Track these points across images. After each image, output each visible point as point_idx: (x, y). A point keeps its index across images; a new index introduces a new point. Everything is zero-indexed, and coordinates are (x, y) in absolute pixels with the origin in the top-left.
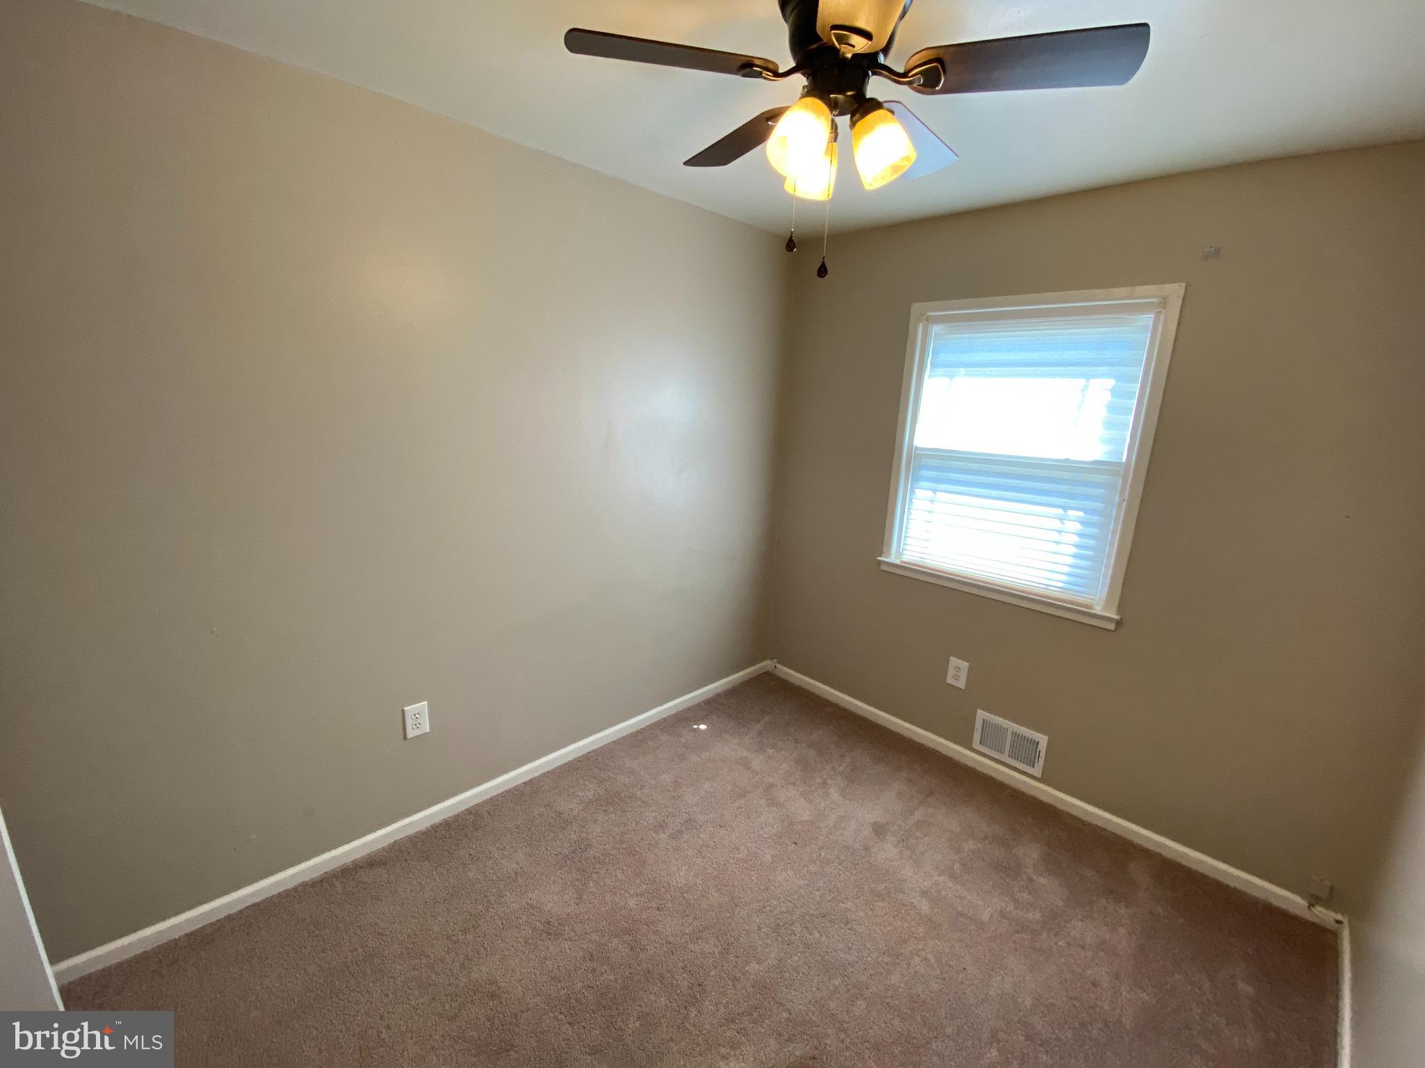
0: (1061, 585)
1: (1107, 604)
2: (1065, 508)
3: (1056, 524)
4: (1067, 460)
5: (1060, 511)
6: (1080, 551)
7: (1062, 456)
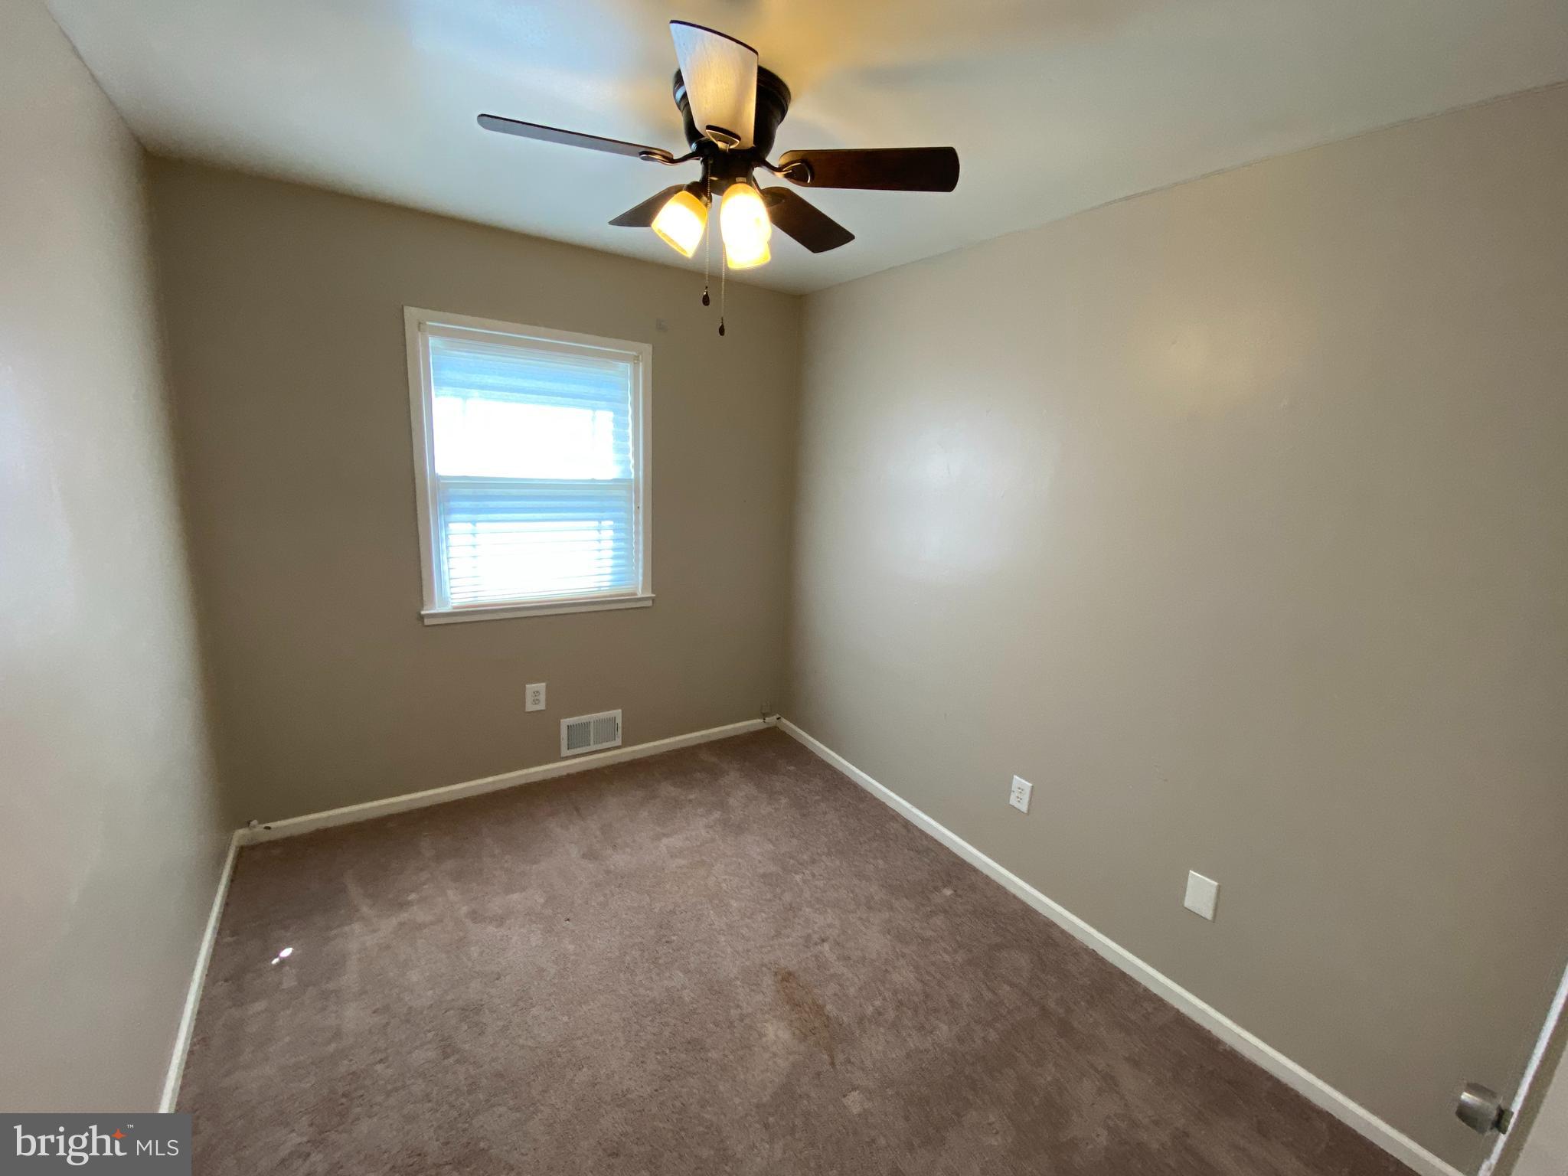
0: (609, 584)
1: (644, 588)
2: (600, 520)
3: (595, 535)
4: (593, 480)
5: (596, 523)
6: (616, 553)
7: (589, 477)
